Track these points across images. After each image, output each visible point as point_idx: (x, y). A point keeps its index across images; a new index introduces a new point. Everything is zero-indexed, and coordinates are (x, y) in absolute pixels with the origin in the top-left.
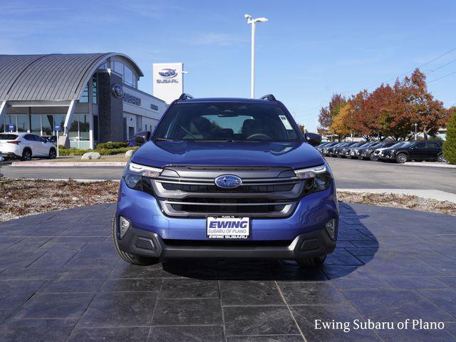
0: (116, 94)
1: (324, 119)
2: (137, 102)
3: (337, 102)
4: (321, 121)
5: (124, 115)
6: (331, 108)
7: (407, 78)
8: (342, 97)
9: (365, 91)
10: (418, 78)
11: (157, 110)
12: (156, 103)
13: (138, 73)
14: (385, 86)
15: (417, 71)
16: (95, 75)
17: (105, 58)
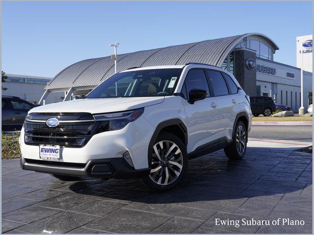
0: (250, 67)
2: (272, 72)
5: (258, 84)
11: (293, 77)
12: (292, 71)
13: (274, 47)
16: (232, 53)
17: (241, 39)
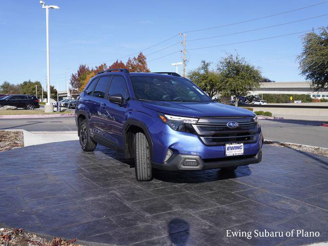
1: (74, 82)
3: (83, 71)
4: (72, 84)
6: (79, 75)
7: (135, 58)
8: (87, 67)
9: (105, 64)
10: (141, 59)
14: (119, 62)
15: (141, 54)
